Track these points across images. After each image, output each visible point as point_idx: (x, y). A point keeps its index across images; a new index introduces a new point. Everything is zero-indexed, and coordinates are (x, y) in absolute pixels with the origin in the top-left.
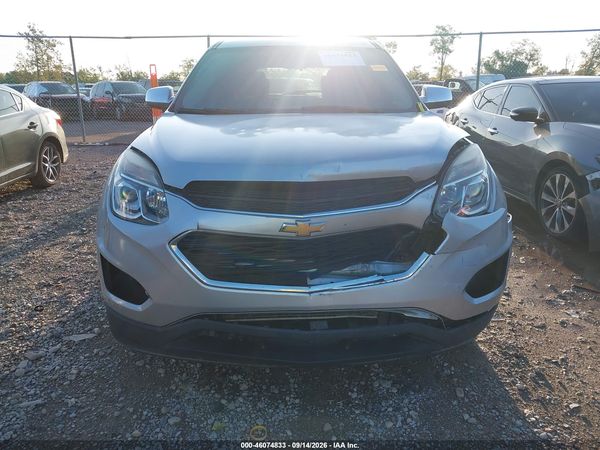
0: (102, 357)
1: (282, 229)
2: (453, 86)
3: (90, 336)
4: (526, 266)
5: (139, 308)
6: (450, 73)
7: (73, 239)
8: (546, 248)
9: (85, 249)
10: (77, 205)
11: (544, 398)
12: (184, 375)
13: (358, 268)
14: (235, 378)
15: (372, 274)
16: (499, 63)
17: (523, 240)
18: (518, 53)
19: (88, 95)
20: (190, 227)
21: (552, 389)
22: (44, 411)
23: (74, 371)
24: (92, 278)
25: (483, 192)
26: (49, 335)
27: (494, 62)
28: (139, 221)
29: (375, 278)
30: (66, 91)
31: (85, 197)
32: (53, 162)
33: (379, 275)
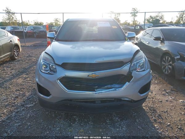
0: (36, 111)
1: (88, 76)
2: (137, 27)
3: (32, 105)
4: (157, 84)
5: (48, 98)
6: (137, 22)
7: (25, 76)
8: (163, 78)
9: (29, 79)
10: (25, 65)
11: (161, 122)
12: (60, 116)
13: (109, 86)
14: (74, 117)
15: (113, 88)
16: (151, 19)
17: (157, 76)
18: (157, 16)
19: (26, 30)
20: (63, 75)
21: (163, 119)
22: (21, 127)
23: (29, 115)
24: (31, 88)
25: (143, 65)
26: (21, 105)
27: (150, 19)
28: (49, 73)
29: (114, 89)
30: (19, 29)
31: (27, 63)
32: (17, 52)
33: (115, 88)
